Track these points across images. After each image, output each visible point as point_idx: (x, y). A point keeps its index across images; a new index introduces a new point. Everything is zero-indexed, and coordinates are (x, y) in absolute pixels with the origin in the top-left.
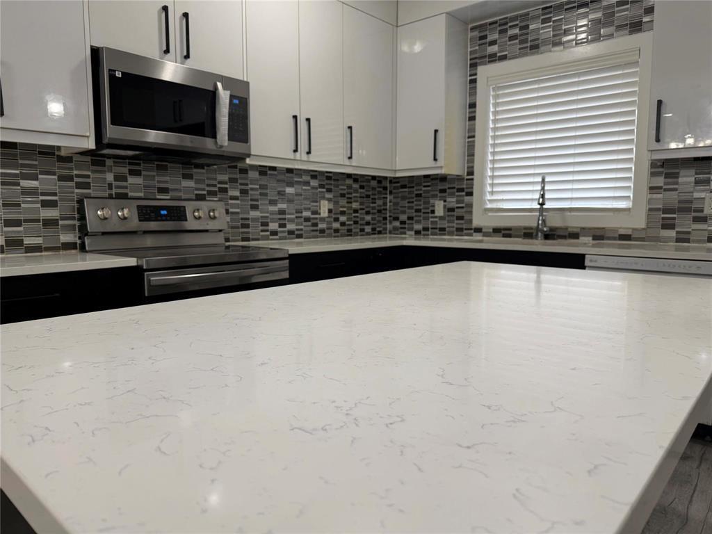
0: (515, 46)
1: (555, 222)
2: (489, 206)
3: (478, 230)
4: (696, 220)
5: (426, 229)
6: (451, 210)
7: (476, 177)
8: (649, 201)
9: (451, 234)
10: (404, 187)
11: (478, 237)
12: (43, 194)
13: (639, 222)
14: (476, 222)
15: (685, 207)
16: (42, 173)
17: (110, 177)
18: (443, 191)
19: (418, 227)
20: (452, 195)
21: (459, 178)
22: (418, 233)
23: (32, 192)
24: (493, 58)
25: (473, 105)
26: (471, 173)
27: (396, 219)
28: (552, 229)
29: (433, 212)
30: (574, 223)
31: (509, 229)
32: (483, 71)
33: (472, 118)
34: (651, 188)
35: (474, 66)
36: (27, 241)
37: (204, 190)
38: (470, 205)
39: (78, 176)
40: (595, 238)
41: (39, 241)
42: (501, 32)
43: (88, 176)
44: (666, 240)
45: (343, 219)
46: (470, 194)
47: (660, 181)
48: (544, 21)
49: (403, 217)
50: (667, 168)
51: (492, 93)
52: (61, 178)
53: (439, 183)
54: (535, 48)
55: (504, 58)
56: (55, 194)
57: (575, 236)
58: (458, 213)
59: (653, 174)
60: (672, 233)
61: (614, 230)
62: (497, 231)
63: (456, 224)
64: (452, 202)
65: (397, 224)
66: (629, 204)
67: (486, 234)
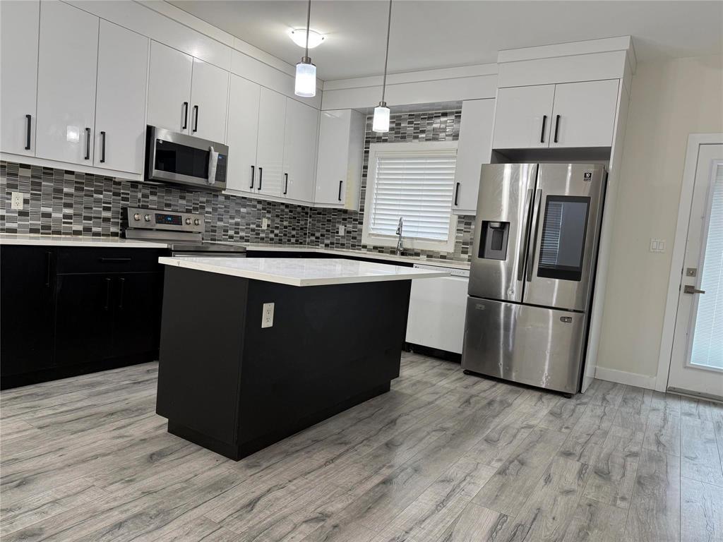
0: (393, 135)
1: (407, 245)
2: (372, 232)
3: (365, 247)
5: (332, 243)
6: (349, 232)
7: (365, 213)
8: (457, 237)
9: (348, 248)
10: (319, 214)
11: (364, 251)
12: (104, 203)
13: (449, 248)
14: (363, 242)
16: (105, 191)
17: (140, 195)
18: (345, 219)
19: (327, 242)
20: (350, 223)
21: (355, 213)
22: (327, 245)
23: (98, 201)
25: (366, 167)
26: (362, 210)
27: (313, 235)
28: (405, 249)
29: (338, 232)
30: (418, 246)
31: (383, 248)
32: (373, 147)
33: (365, 175)
34: (458, 230)
35: (368, 142)
36: (94, 229)
37: (191, 206)
38: (361, 230)
39: (123, 193)
40: (428, 256)
41: (99, 230)
43: (128, 194)
44: (463, 260)
45: (277, 232)
46: (361, 223)
47: (462, 227)
48: (410, 123)
49: (318, 234)
50: (465, 221)
51: (378, 161)
52: (115, 194)
53: (344, 215)
55: (386, 141)
56: (110, 203)
57: (417, 254)
58: (353, 234)
59: (459, 222)
60: (466, 256)
61: (438, 253)
62: (375, 248)
63: (351, 242)
64: (350, 227)
65: (313, 238)
66: (445, 238)
67: (369, 250)
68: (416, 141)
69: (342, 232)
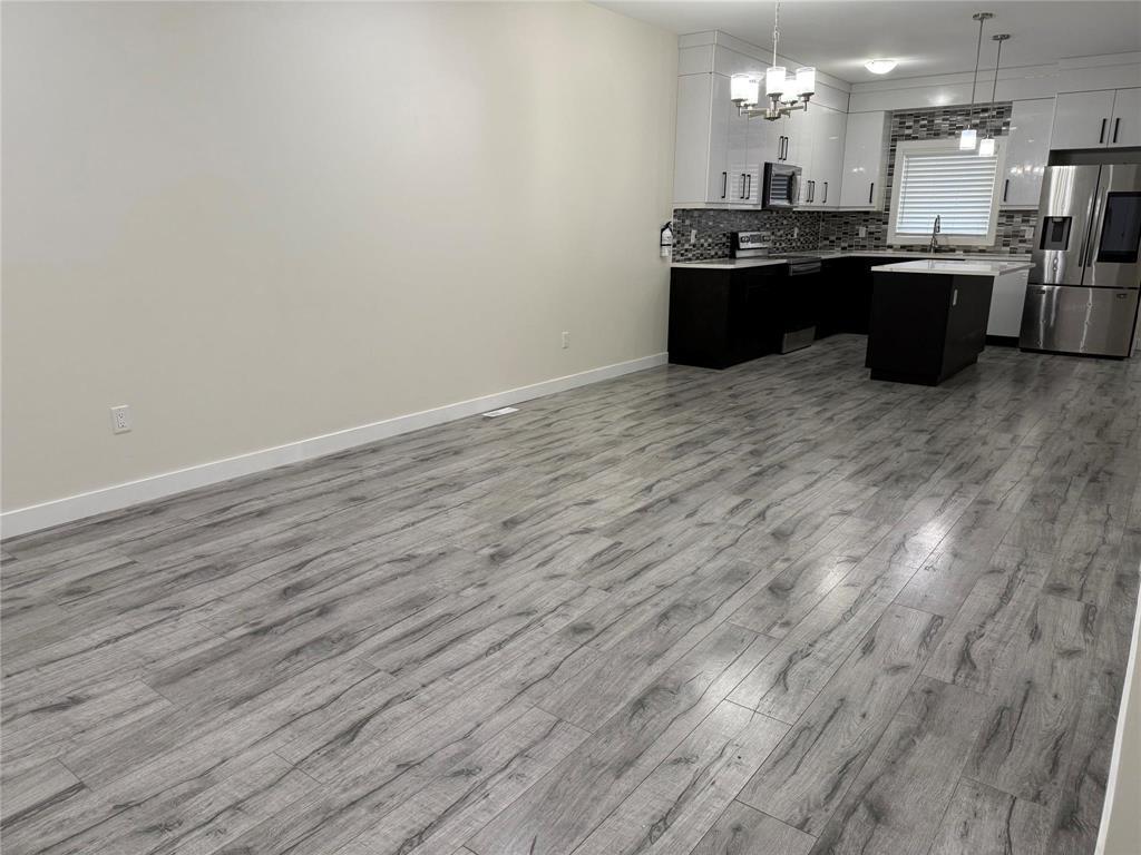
0: (924, 132)
1: (942, 242)
2: (898, 231)
3: (890, 247)
4: (1021, 241)
5: (851, 246)
6: (870, 233)
7: (891, 213)
8: (997, 231)
9: (870, 249)
10: (834, 216)
11: (890, 251)
13: (991, 243)
14: (889, 242)
15: (1017, 235)
18: (865, 221)
19: (843, 245)
20: (872, 224)
21: (879, 213)
22: (844, 249)
24: (908, 137)
25: (892, 166)
26: (888, 209)
27: (827, 239)
28: (940, 246)
29: (857, 234)
30: (953, 243)
31: (911, 246)
32: (901, 145)
33: (891, 174)
34: (999, 224)
35: (894, 140)
38: (886, 230)
40: (965, 251)
42: (915, 121)
44: (1004, 252)
46: (886, 223)
47: (1004, 220)
48: (944, 120)
49: (833, 238)
50: (1007, 215)
51: (905, 159)
53: (865, 216)
54: (937, 135)
55: (916, 138)
57: (953, 250)
58: (877, 235)
59: (1000, 216)
60: (1008, 249)
61: (976, 247)
62: (903, 247)
63: (874, 243)
64: (872, 228)
65: (828, 242)
66: (985, 232)
67: (896, 250)
68: (953, 137)
69: (863, 232)
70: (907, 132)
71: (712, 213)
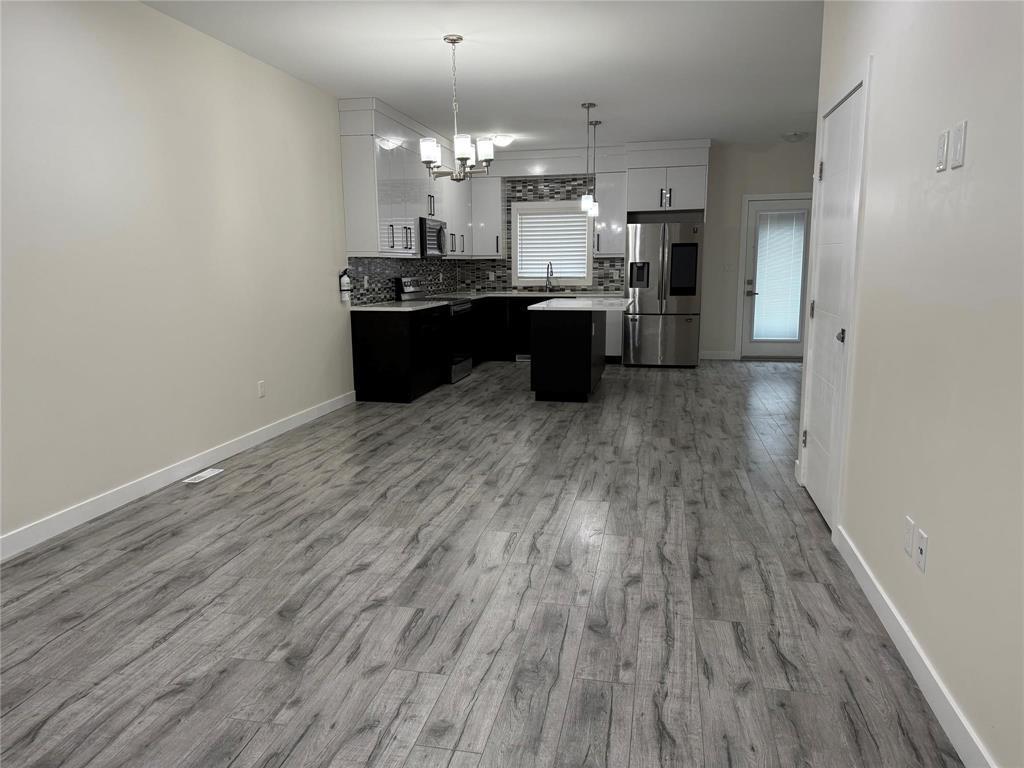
0: (530, 196)
1: (554, 283)
2: (519, 275)
3: (515, 288)
4: (611, 282)
5: (484, 289)
6: (499, 277)
7: (513, 260)
8: (593, 274)
9: (499, 291)
10: (468, 263)
11: (515, 292)
13: (590, 283)
14: (513, 284)
15: (607, 276)
18: (493, 267)
19: (479, 287)
20: (499, 269)
21: (503, 260)
22: (478, 290)
24: (520, 199)
25: (509, 222)
26: (510, 258)
27: (464, 282)
28: (554, 287)
29: (488, 278)
30: (562, 284)
31: (532, 287)
32: (515, 205)
33: (509, 229)
34: (594, 268)
35: (509, 201)
38: (510, 275)
40: (572, 290)
42: (524, 187)
44: (600, 290)
46: (510, 269)
47: (597, 265)
48: (545, 186)
49: (468, 281)
50: (599, 261)
51: (519, 216)
53: (493, 263)
54: (541, 198)
55: (525, 200)
57: (563, 290)
58: (502, 279)
59: (594, 262)
60: (602, 287)
61: (580, 287)
62: (525, 288)
63: (502, 285)
64: (499, 273)
65: (464, 285)
66: (585, 275)
67: (519, 290)
68: (552, 200)
69: (492, 277)
70: (518, 195)
71: (378, 261)
